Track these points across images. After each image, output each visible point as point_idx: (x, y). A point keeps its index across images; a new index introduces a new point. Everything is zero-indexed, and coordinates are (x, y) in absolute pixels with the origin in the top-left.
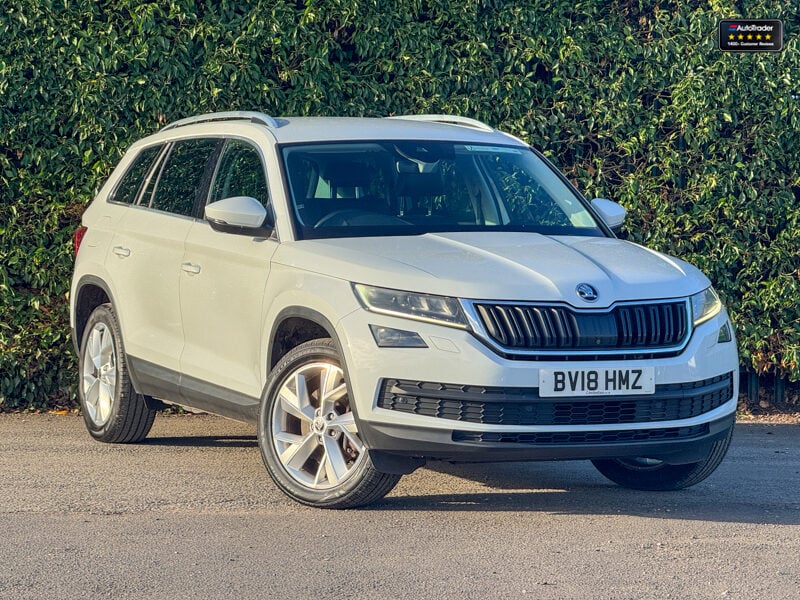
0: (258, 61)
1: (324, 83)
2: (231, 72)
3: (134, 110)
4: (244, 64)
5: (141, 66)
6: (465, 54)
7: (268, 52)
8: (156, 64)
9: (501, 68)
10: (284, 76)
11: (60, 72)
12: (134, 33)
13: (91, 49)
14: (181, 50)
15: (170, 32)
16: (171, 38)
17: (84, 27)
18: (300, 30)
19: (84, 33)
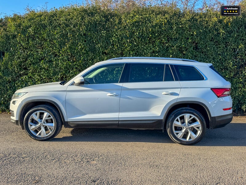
0: (179, 50)
1: (192, 54)
2: (174, 52)
5: (157, 52)
6: (220, 47)
7: (181, 48)
8: (159, 51)
9: (226, 50)
10: (184, 53)
11: (142, 53)
12: (156, 45)
13: (147, 49)
14: (164, 48)
15: (162, 45)
16: (162, 46)
17: (146, 45)
18: (188, 44)
19: (146, 46)
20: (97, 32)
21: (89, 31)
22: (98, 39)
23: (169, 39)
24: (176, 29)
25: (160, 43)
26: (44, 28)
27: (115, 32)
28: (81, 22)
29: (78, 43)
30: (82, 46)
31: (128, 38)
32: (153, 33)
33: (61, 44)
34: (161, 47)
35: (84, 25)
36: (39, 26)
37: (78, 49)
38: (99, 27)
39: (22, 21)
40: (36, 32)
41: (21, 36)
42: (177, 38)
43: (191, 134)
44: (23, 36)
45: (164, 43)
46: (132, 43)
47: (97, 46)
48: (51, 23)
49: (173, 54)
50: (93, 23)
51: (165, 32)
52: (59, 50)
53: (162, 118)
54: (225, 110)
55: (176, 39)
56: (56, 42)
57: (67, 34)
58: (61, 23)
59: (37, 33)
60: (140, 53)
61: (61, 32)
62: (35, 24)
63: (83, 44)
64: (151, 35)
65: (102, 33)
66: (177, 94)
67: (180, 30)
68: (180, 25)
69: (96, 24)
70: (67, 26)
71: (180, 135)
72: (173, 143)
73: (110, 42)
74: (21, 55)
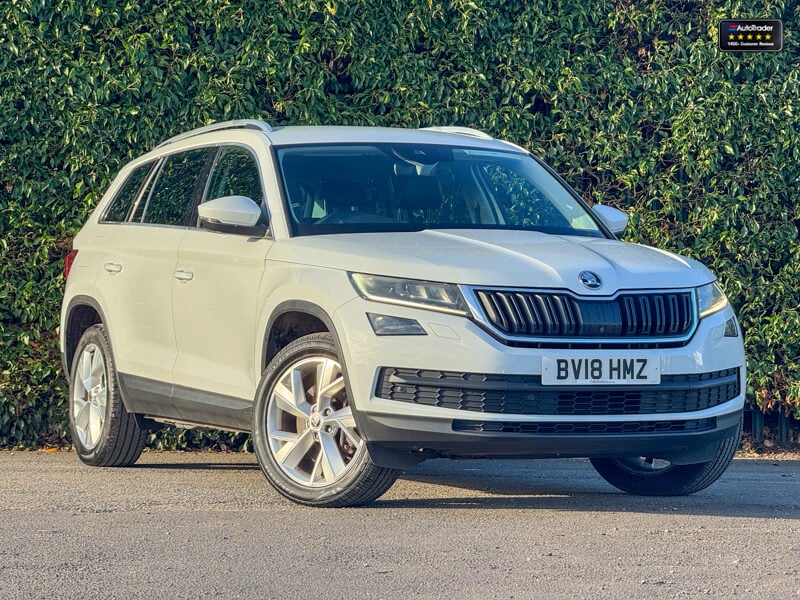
0: (253, 92)
2: (225, 103)
3: (127, 142)
4: (239, 95)
5: (134, 97)
6: (462, 85)
7: (263, 82)
8: (148, 95)
9: (499, 100)
10: (279, 107)
11: (51, 103)
12: (127, 63)
13: (83, 79)
14: (174, 81)
15: (163, 62)
16: (165, 69)
17: (76, 57)
18: (295, 61)
19: (76, 63)
23: (198, 33)
25: (151, 52)
34: (158, 73)
45: (168, 53)
55: (235, 36)
64: (99, 11)
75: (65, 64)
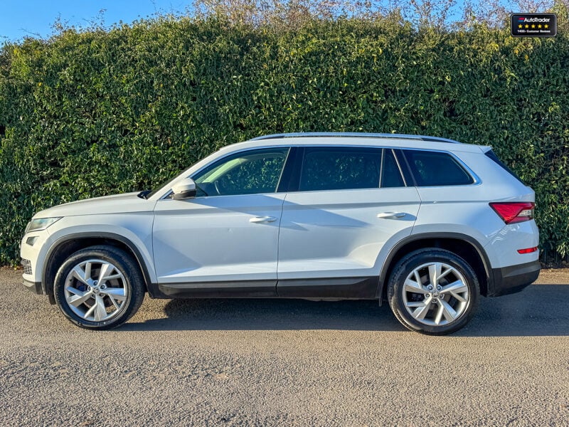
0: (412, 118)
1: (441, 126)
2: (400, 123)
4: (406, 119)
5: (360, 121)
6: (505, 111)
7: (416, 113)
8: (366, 121)
9: (520, 117)
10: (424, 123)
11: (326, 126)
12: (358, 107)
13: (339, 115)
14: (378, 114)
15: (373, 106)
16: (373, 109)
17: (336, 106)
18: (431, 103)
19: (336, 108)
20: (222, 78)
21: (204, 74)
22: (225, 93)
23: (388, 93)
24: (404, 70)
25: (368, 102)
26: (98, 70)
27: (264, 76)
28: (183, 54)
29: (177, 104)
30: (185, 111)
31: (293, 91)
32: (351, 78)
33: (138, 106)
34: (371, 111)
35: (191, 61)
36: (85, 64)
37: (177, 116)
38: (227, 67)
39: (45, 53)
40: (78, 79)
41: (42, 87)
42: (406, 90)
43: (444, 309)
44: (47, 88)
45: (376, 102)
46: (302, 102)
47: (221, 110)
48: (113, 58)
49: (398, 127)
50: (212, 56)
51: (379, 76)
52: (134, 120)
53: (378, 273)
54: (521, 252)
55: (405, 93)
56: (126, 101)
57: (152, 82)
58: (137, 57)
59: (80, 80)
60: (322, 124)
61: (137, 77)
62: (76, 61)
63: (189, 106)
64: (346, 85)
65: (234, 79)
66: (412, 218)
67: (413, 72)
68: (414, 60)
69: (219, 59)
70: (152, 63)
71: (420, 311)
72: (403, 331)
73: (252, 100)
74: (43, 132)
75: (331, 109)
